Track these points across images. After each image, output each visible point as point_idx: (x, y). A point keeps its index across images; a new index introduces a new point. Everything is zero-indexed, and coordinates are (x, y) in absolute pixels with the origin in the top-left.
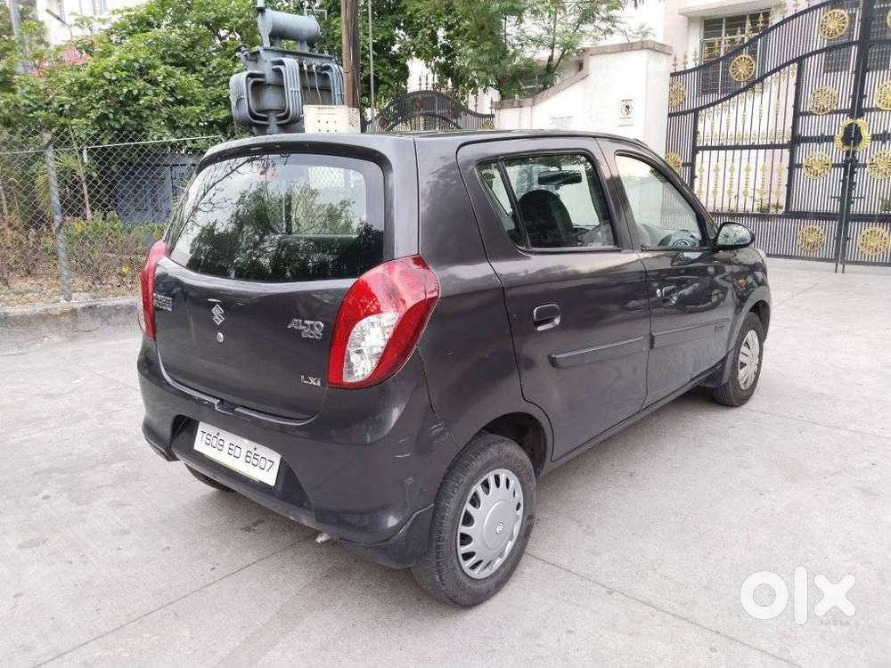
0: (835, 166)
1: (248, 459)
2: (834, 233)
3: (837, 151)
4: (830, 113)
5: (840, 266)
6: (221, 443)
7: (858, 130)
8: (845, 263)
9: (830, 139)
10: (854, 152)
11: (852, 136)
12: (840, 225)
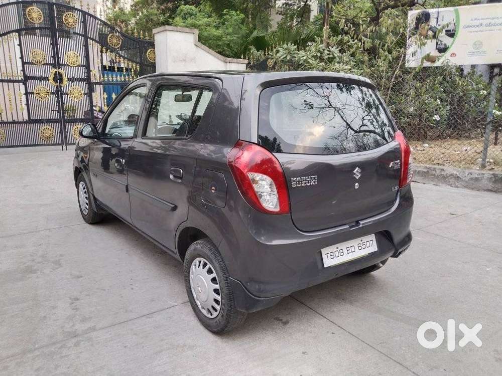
0: (52, 93)
1: (360, 248)
2: (59, 130)
3: (52, 85)
4: (44, 65)
5: (64, 147)
6: (341, 251)
7: (61, 75)
8: (67, 144)
9: (46, 79)
10: (61, 87)
11: (58, 78)
12: (61, 125)
